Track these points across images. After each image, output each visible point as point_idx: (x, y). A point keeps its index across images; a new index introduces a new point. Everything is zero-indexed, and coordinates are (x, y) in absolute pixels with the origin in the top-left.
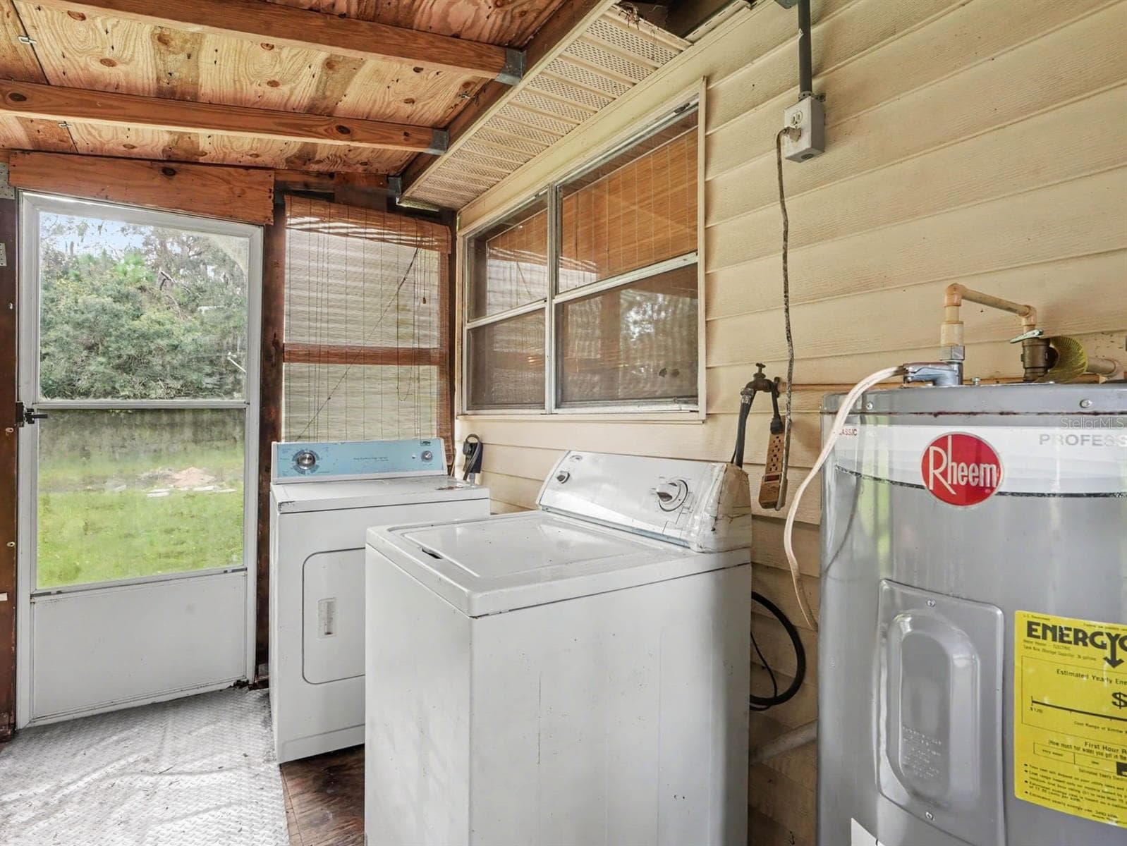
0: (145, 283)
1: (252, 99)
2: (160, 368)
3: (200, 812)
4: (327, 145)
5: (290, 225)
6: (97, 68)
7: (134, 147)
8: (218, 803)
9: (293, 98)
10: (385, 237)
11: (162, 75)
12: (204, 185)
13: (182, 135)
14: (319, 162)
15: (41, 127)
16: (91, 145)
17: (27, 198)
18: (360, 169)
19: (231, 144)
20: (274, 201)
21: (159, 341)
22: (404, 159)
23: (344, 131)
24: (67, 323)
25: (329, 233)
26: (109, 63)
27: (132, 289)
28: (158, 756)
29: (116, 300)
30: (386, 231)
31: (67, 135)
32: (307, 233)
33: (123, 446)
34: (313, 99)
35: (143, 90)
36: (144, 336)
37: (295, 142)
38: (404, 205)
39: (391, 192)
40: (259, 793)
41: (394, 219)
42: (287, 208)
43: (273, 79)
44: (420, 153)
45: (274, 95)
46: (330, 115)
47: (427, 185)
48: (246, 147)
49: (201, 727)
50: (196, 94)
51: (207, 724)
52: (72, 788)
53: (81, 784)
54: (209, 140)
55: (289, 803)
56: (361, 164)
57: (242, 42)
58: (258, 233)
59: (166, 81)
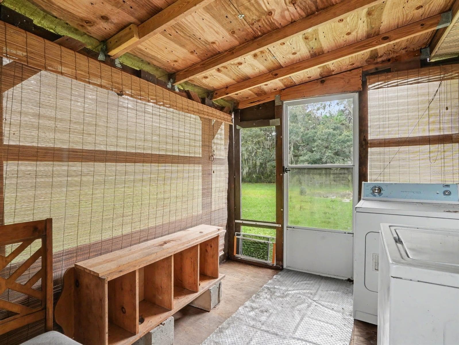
0: (344, 122)
1: (343, 43)
2: (348, 153)
3: (321, 321)
4: (381, 47)
5: (369, 88)
6: (292, 57)
7: (311, 77)
8: (328, 321)
9: (359, 35)
10: (419, 80)
11: (310, 50)
12: (335, 82)
13: (323, 67)
14: (381, 56)
15: (285, 81)
16: (299, 81)
17: (285, 103)
18: (404, 52)
19: (342, 63)
20: (362, 80)
21: (348, 143)
22: (428, 37)
23: (386, 39)
24: (319, 140)
25: (388, 87)
26: (294, 54)
27: (339, 125)
28: (315, 294)
29: (334, 130)
30: (419, 78)
31: (292, 80)
32: (377, 90)
33: (311, 181)
34: (367, 32)
35: (307, 57)
36: (343, 142)
37: (366, 52)
38: (433, 61)
39: (423, 57)
40: (343, 326)
41: (425, 70)
42: (368, 81)
43: (347, 32)
44: (438, 30)
45: (351, 38)
46: (378, 35)
47: (444, 45)
48: (348, 62)
49: (331, 290)
50: (323, 51)
51: (334, 291)
52: (290, 292)
53: (293, 292)
54: (332, 64)
55: (353, 337)
56: (403, 49)
57: (331, 24)
58: (356, 95)
59: (312, 51)
